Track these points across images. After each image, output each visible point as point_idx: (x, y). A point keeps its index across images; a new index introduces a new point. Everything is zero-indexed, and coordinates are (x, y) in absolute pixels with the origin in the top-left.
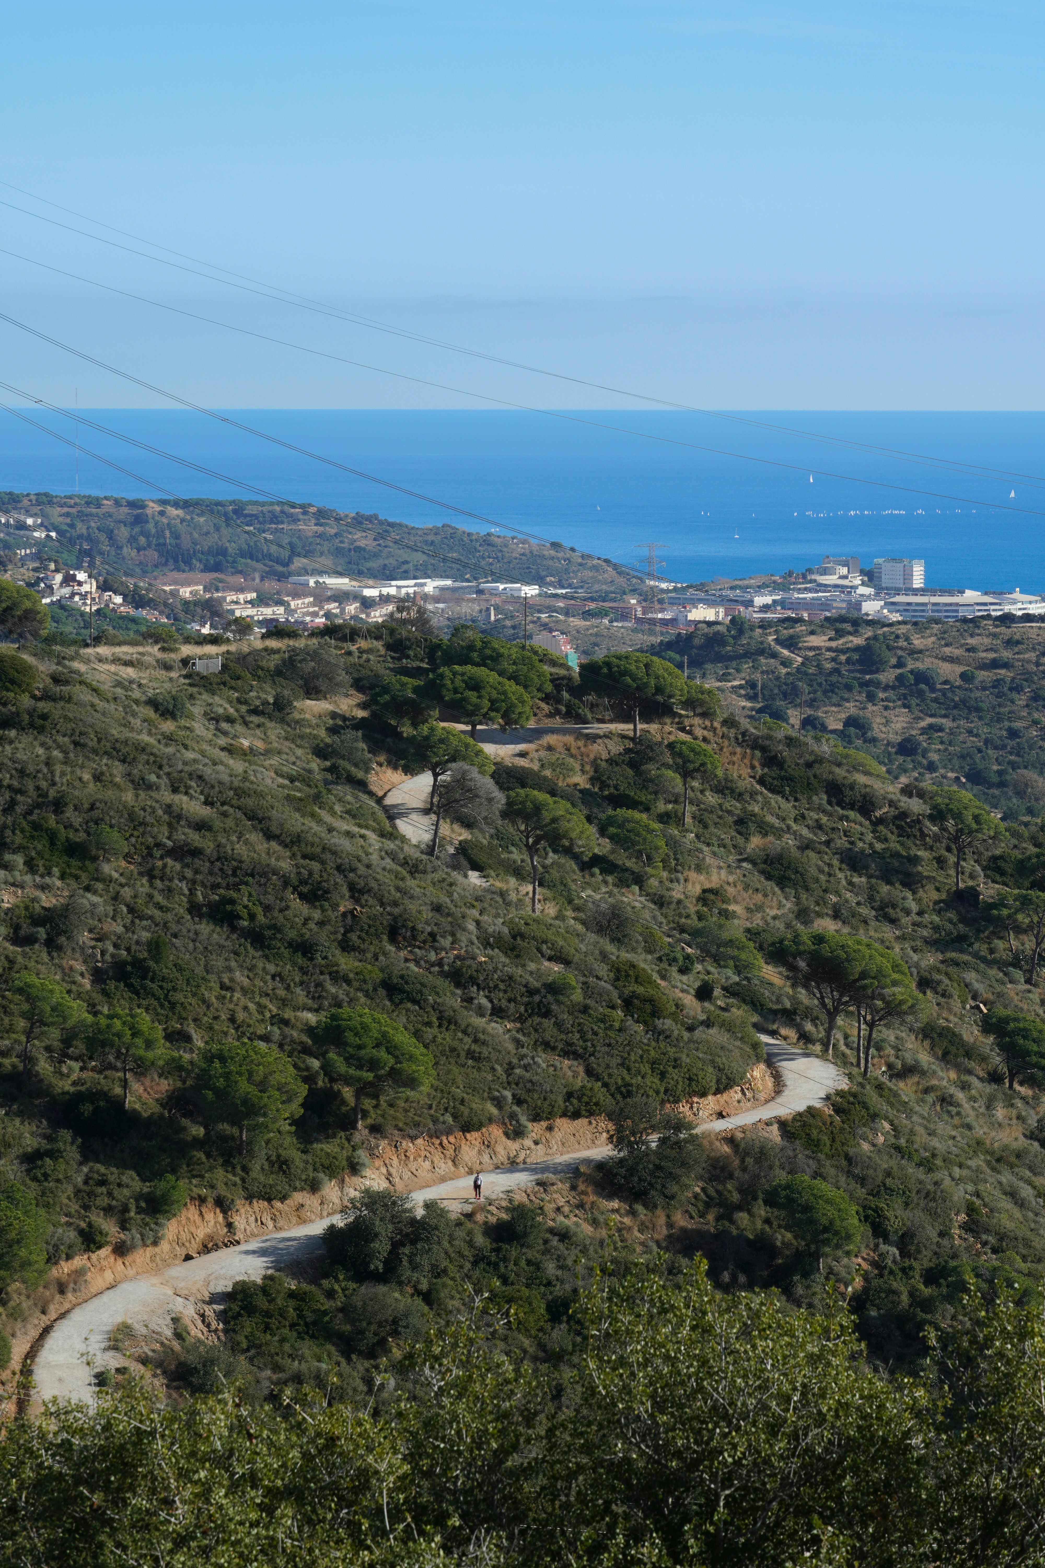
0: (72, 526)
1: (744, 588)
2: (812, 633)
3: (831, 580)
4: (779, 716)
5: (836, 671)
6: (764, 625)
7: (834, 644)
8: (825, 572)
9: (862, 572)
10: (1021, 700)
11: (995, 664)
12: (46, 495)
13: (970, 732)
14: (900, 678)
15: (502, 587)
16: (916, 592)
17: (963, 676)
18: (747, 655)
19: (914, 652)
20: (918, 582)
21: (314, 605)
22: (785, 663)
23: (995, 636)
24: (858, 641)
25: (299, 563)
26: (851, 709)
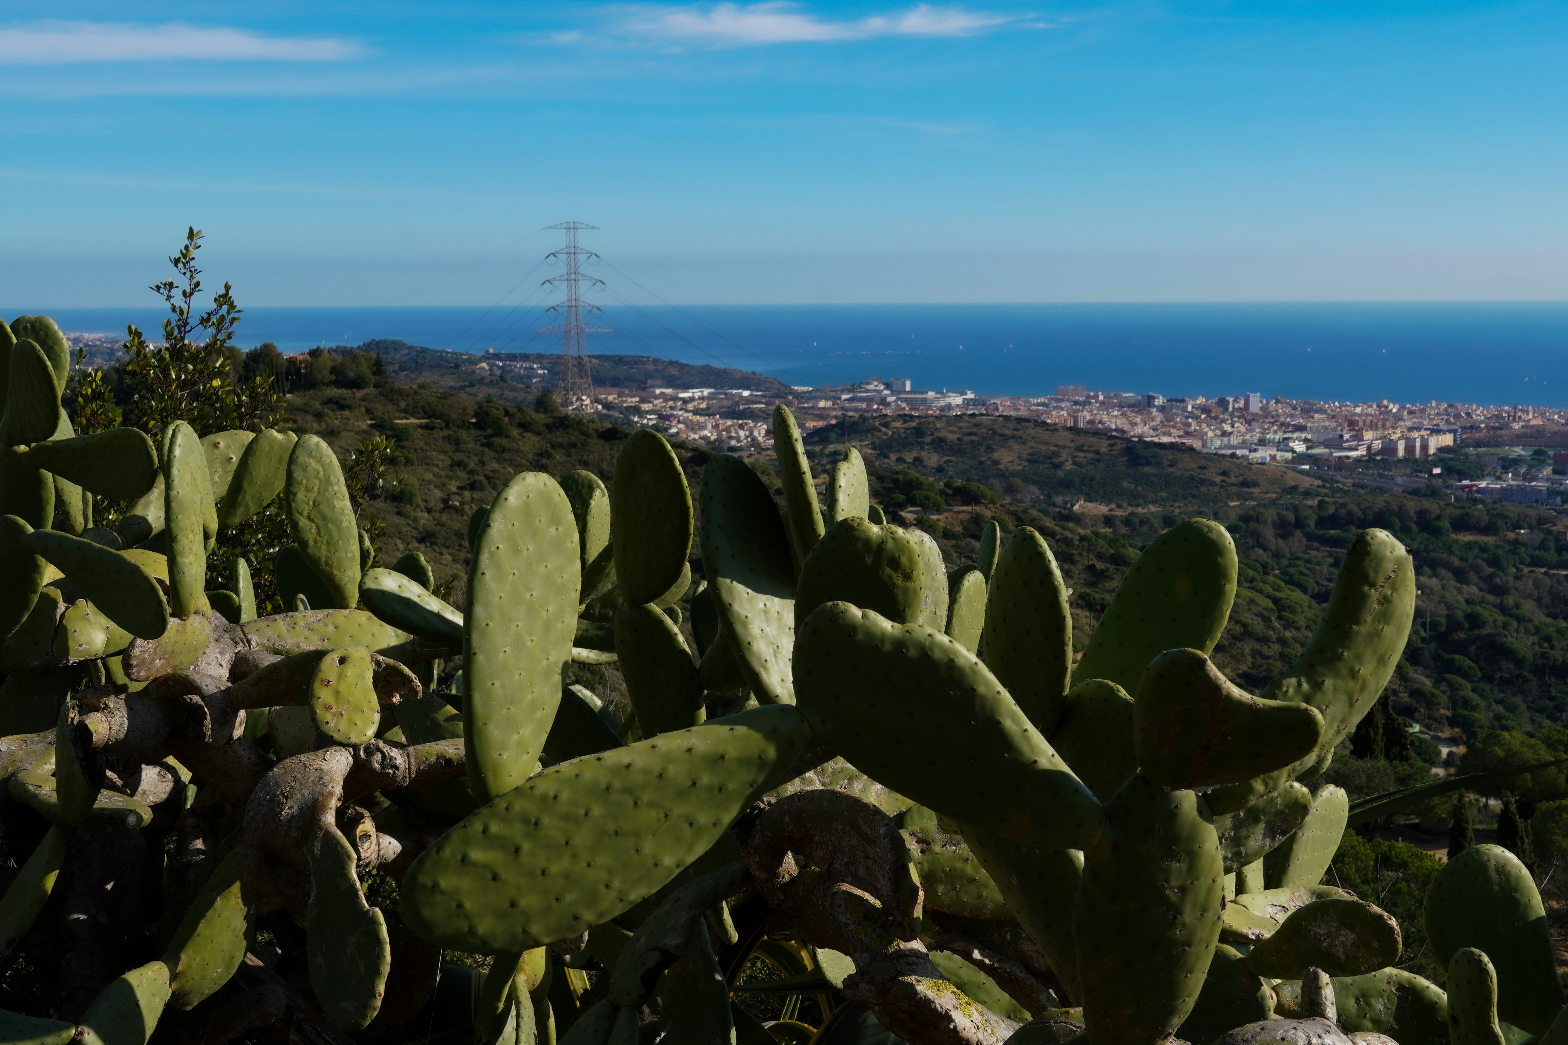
0: (552, 367)
1: (836, 391)
2: (894, 421)
3: (871, 387)
4: (886, 457)
5: (906, 437)
6: (874, 418)
7: (904, 426)
8: (868, 384)
9: (884, 384)
10: (983, 449)
11: (970, 434)
12: (540, 354)
13: (963, 462)
14: (933, 440)
15: (734, 392)
16: (908, 393)
17: (959, 439)
18: (868, 431)
19: (937, 429)
20: (908, 387)
21: (663, 402)
22: (885, 434)
23: (969, 422)
24: (914, 424)
25: (650, 382)
26: (915, 454)
